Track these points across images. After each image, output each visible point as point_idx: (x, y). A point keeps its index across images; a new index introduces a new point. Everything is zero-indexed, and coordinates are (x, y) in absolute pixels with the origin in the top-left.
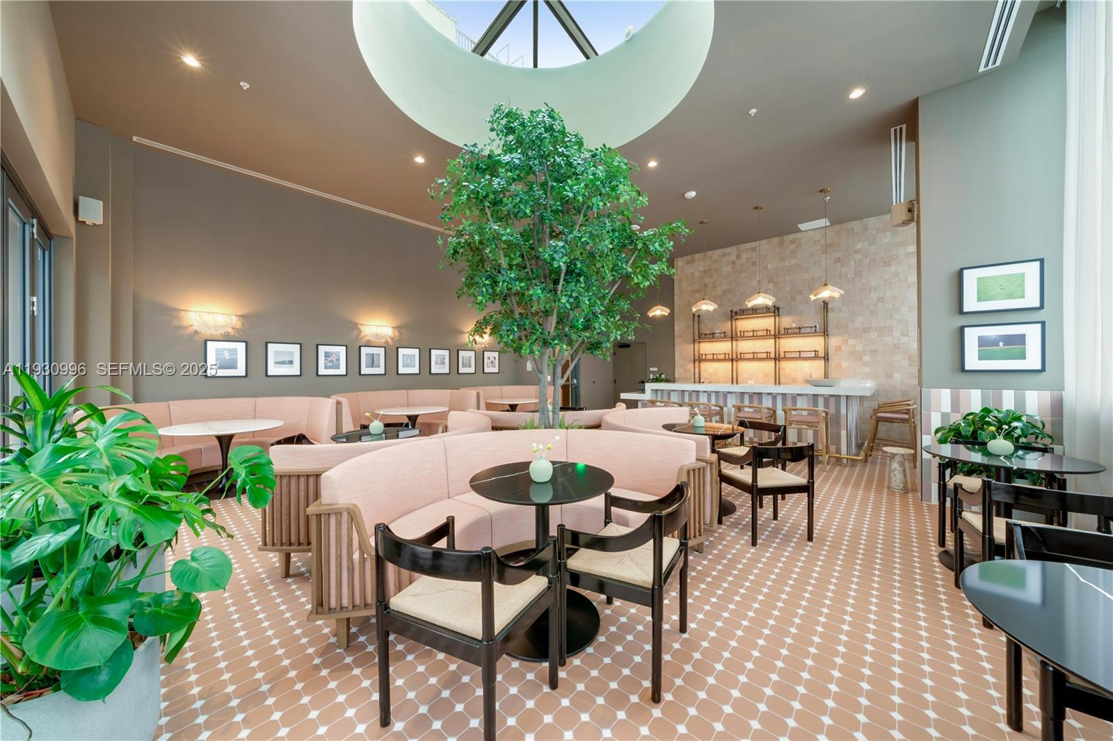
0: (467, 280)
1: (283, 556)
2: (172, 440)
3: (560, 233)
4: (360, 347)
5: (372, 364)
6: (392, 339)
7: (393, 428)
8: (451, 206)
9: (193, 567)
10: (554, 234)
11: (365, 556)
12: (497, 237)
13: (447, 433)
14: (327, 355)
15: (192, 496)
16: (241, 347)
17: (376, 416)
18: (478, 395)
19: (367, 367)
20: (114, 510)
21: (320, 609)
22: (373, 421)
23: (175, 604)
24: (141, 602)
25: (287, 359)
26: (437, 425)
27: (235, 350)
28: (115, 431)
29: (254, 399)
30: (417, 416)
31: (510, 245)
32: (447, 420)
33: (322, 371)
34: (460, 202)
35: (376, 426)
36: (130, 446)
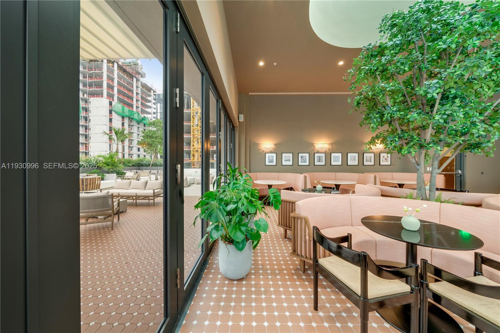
0: (366, 116)
1: (285, 230)
2: (257, 185)
3: (438, 73)
4: (314, 153)
5: (320, 160)
6: (328, 149)
7: (327, 189)
8: (355, 81)
9: (259, 223)
10: (433, 75)
11: (311, 239)
12: (383, 90)
13: (354, 194)
14: (302, 157)
15: (260, 202)
16: (274, 155)
17: (319, 183)
18: (375, 177)
19: (317, 162)
20: (243, 201)
21: (294, 253)
22: (318, 185)
23: (255, 233)
24: (248, 229)
25: (288, 159)
26: (350, 190)
27: (273, 156)
28: (244, 180)
29: (278, 173)
30: (339, 185)
31: (393, 92)
32: (354, 188)
33: (300, 164)
34: (360, 78)
35: (319, 187)
36: (247, 184)
